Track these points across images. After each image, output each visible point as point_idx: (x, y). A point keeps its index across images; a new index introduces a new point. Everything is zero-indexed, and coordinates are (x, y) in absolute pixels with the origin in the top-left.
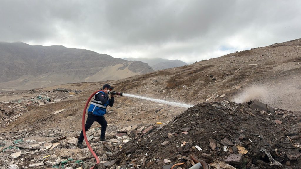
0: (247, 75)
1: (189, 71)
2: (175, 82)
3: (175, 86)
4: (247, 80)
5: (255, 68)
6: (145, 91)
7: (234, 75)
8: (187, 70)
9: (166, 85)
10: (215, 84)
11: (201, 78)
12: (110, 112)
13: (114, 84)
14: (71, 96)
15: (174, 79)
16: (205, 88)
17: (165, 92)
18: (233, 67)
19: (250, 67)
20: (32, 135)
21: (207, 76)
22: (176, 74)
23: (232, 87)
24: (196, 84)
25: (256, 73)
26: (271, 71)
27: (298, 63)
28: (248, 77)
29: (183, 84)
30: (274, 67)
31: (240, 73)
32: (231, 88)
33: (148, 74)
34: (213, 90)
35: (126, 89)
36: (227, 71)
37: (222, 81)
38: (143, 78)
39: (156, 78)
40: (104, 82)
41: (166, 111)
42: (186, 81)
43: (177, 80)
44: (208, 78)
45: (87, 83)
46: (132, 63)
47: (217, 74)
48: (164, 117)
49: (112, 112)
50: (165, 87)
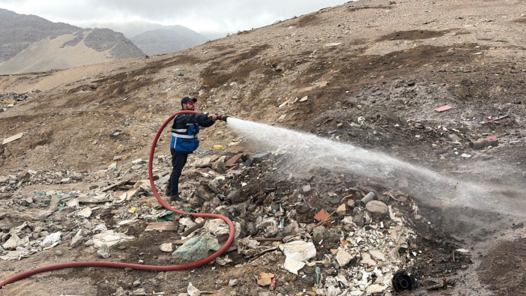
0: (330, 63)
1: (231, 55)
2: (216, 77)
3: (218, 84)
4: (332, 71)
5: (338, 50)
6: (166, 94)
7: (309, 63)
8: (228, 53)
9: (200, 82)
10: (283, 79)
11: (259, 70)
12: (117, 134)
13: (94, 82)
14: (10, 107)
15: (212, 72)
16: (268, 85)
17: (202, 95)
18: (303, 49)
19: (330, 49)
20: (30, 183)
21: (267, 64)
22: (212, 61)
23: (312, 84)
24: (251, 79)
25: (343, 59)
26: (362, 55)
27: (398, 43)
28: (331, 67)
29: (230, 80)
30: (365, 48)
31: (317, 59)
32: (311, 86)
33: (158, 62)
34: (283, 88)
35: (126, 90)
36: (296, 56)
37: (294, 74)
38: (152, 68)
39: (178, 69)
40: (45, 73)
41: (218, 126)
42: (233, 73)
43: (217, 71)
44: (270, 68)
45: (9, 75)
46: (92, 32)
47: (283, 62)
48: (219, 136)
49: (120, 134)
50: (200, 85)
